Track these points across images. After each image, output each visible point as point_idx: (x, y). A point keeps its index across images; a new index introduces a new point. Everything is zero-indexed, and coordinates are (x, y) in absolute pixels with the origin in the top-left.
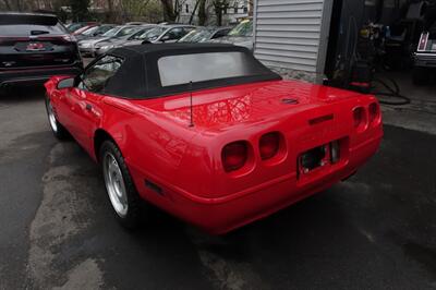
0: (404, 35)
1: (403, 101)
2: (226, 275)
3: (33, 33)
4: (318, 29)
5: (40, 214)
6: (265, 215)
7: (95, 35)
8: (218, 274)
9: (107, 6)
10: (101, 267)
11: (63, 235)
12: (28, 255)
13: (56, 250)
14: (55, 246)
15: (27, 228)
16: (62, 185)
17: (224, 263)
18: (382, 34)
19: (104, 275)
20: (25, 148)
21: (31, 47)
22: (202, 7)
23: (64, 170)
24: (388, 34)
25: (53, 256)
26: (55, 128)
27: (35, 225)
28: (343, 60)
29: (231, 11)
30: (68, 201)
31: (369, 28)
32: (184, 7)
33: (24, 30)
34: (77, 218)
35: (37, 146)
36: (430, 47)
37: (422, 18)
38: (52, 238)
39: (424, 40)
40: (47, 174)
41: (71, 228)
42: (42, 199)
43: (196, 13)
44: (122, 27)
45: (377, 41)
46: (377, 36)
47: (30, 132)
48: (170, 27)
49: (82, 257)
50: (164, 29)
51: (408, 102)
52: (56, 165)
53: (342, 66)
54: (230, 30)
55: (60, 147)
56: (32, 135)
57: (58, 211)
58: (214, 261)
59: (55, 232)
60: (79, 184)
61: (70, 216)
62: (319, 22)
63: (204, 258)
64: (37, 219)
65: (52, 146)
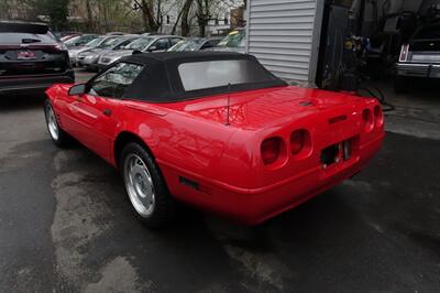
0: (382, 47)
1: (388, 108)
2: (254, 266)
3: (24, 41)
4: (310, 40)
5: (57, 219)
6: (291, 207)
7: (77, 44)
8: (246, 265)
9: (86, 16)
10: (133, 263)
11: (86, 237)
12: (55, 257)
13: (82, 250)
14: (81, 247)
15: (48, 231)
16: (74, 190)
17: (251, 255)
18: (364, 47)
19: (137, 271)
20: (26, 156)
21: (22, 56)
22: (185, 19)
23: (73, 176)
24: (368, 46)
25: (81, 256)
26: (55, 136)
27: (55, 229)
28: (330, 70)
29: (212, 23)
30: (84, 205)
31: (351, 40)
32: (165, 18)
33: (15, 39)
34: (97, 221)
35: (38, 154)
36: (410, 58)
37: (398, 31)
38: (76, 239)
39: (405, 51)
40: (56, 180)
41: (94, 230)
42: (56, 203)
43: (179, 24)
44: (105, 37)
45: (359, 53)
46: (359, 48)
47: (26, 140)
48: (156, 38)
49: (111, 255)
50: (149, 39)
51: (393, 109)
52: (63, 171)
53: (330, 75)
54: (219, 41)
55: (62, 155)
56: (30, 143)
57: (76, 215)
58: (241, 254)
59: (78, 234)
60: (91, 189)
61: (89, 219)
62: (310, 33)
63: (232, 252)
64: (56, 222)
65: (54, 154)
